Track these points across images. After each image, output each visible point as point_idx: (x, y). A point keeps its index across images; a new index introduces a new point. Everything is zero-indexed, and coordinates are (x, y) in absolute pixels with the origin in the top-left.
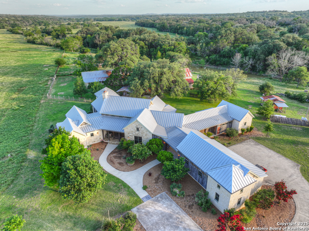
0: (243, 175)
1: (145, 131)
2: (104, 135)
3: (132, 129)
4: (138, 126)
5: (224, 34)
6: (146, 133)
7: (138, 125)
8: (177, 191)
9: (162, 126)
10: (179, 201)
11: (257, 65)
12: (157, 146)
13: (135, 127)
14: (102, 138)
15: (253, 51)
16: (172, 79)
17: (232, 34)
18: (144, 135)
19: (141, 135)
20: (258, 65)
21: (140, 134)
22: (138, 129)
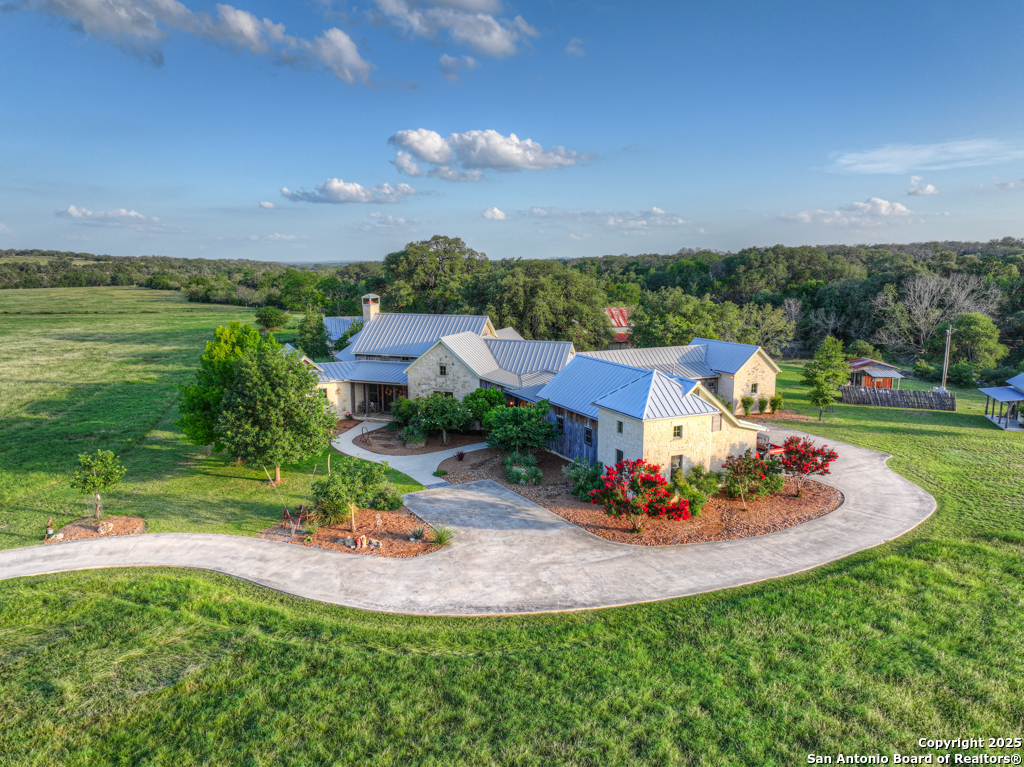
0: (680, 393)
1: (461, 374)
2: (357, 404)
3: (428, 372)
4: (444, 361)
5: (756, 260)
6: (463, 379)
7: (442, 356)
8: (522, 470)
9: (510, 371)
10: (525, 490)
11: (852, 332)
12: (489, 402)
13: (435, 363)
14: (349, 410)
15: (837, 294)
16: (561, 304)
17: (780, 260)
18: (459, 386)
19: (451, 387)
20: (856, 332)
21: (449, 382)
22: (443, 371)
